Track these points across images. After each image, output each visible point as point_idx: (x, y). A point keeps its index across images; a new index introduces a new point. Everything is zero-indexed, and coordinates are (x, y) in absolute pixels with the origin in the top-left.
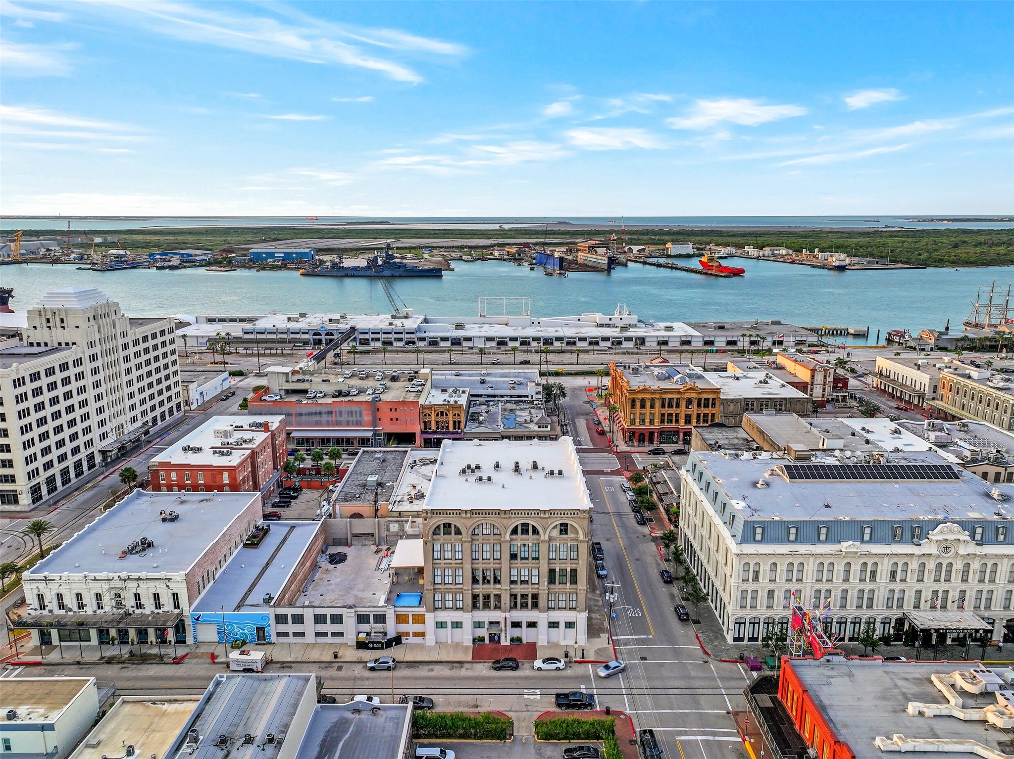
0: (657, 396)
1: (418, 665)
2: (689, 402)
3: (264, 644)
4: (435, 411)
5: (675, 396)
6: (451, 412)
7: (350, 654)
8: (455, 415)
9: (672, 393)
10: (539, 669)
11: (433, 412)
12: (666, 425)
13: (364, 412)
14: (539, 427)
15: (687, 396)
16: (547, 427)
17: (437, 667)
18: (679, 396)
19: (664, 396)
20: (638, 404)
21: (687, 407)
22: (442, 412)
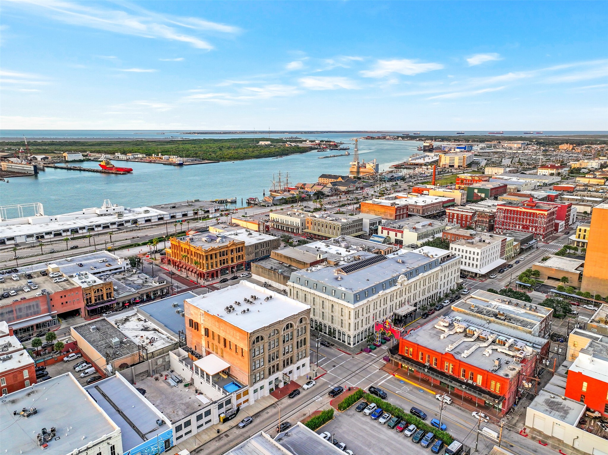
0: (218, 251)
1: (258, 414)
2: (232, 251)
3: (170, 449)
4: (94, 290)
5: (225, 249)
6: (104, 288)
7: (224, 427)
8: (107, 289)
9: (224, 248)
10: (308, 389)
11: (92, 291)
12: (223, 266)
13: (40, 304)
14: (160, 283)
15: (231, 248)
16: (164, 282)
17: (268, 410)
18: (227, 249)
19: (220, 251)
20: (209, 257)
21: (231, 254)
22: (98, 290)
